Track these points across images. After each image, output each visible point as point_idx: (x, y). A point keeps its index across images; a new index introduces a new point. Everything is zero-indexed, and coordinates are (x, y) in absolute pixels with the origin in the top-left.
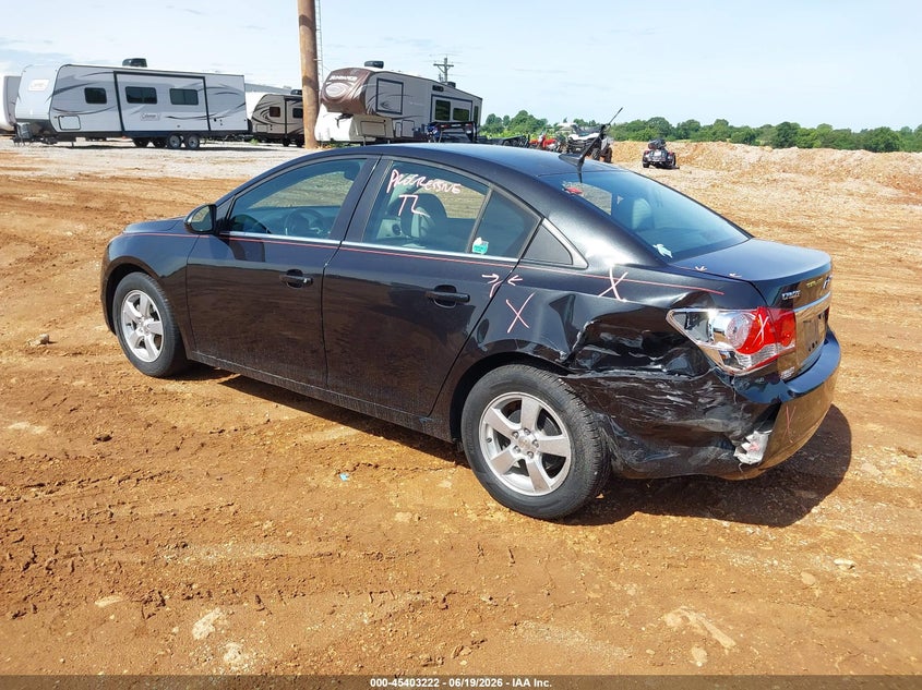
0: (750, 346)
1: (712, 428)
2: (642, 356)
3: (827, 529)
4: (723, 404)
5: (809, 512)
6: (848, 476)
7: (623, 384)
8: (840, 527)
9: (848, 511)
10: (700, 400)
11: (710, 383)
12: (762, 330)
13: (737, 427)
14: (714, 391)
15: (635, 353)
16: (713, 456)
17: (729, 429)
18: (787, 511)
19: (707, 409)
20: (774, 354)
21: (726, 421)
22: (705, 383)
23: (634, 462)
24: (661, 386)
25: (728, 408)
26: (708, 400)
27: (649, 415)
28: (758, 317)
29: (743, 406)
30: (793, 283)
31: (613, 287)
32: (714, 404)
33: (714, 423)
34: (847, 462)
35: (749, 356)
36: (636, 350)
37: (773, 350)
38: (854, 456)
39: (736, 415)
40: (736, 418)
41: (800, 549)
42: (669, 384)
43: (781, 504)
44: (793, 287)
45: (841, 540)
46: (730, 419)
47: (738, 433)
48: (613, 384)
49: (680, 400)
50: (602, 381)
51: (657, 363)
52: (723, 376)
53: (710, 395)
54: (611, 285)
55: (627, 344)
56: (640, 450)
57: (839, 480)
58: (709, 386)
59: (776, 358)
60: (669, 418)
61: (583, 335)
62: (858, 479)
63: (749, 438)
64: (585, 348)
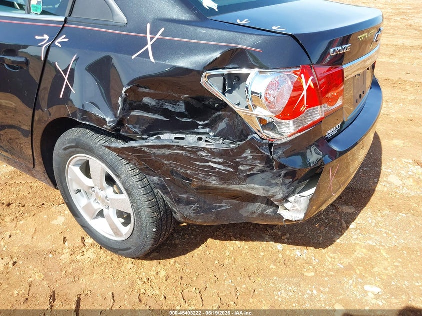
0: (291, 111)
1: (253, 192)
2: (188, 120)
3: (360, 246)
4: (262, 171)
5: (348, 227)
6: (379, 187)
7: (168, 152)
8: (370, 242)
9: (377, 224)
10: (240, 167)
11: (249, 151)
12: (305, 93)
13: (277, 192)
14: (253, 159)
15: (182, 117)
16: (259, 211)
17: (270, 193)
18: (331, 227)
19: (248, 176)
20: (317, 117)
21: (266, 187)
22: (243, 152)
23: (192, 215)
24: (203, 154)
25: (268, 175)
26: (248, 167)
27: (196, 178)
28: (300, 76)
29: (283, 172)
30: (345, 36)
31: (149, 46)
32: (254, 171)
33: (255, 188)
34: (378, 174)
35: (291, 122)
36: (181, 115)
37: (318, 113)
38: (384, 168)
39: (276, 181)
40: (277, 184)
41: (337, 271)
42: (209, 152)
43: (326, 221)
44: (345, 40)
45: (370, 258)
46: (270, 185)
47: (279, 196)
48: (159, 152)
49: (221, 167)
50: (146, 149)
51: (204, 126)
52: (261, 145)
53: (249, 162)
54: (147, 44)
55: (170, 108)
56: (197, 205)
57: (371, 192)
58: (248, 154)
59: (320, 121)
60: (214, 182)
61: (125, 101)
62: (385, 189)
63: (290, 199)
64: (133, 113)
